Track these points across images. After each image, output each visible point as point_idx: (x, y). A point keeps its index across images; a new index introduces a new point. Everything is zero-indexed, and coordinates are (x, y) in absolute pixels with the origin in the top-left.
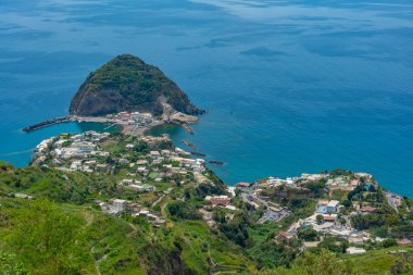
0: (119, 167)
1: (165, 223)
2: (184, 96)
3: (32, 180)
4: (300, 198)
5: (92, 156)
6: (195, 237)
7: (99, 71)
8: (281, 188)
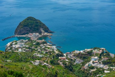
0: (32, 50)
1: (52, 67)
2: (47, 28)
3: (10, 56)
4: (85, 56)
5: (24, 47)
6: (60, 70)
7: (22, 22)
8: (79, 53)
